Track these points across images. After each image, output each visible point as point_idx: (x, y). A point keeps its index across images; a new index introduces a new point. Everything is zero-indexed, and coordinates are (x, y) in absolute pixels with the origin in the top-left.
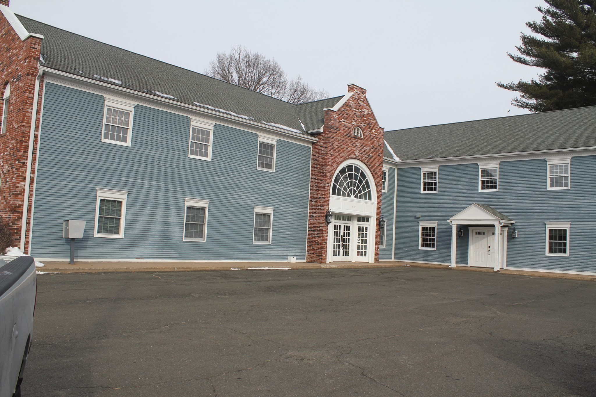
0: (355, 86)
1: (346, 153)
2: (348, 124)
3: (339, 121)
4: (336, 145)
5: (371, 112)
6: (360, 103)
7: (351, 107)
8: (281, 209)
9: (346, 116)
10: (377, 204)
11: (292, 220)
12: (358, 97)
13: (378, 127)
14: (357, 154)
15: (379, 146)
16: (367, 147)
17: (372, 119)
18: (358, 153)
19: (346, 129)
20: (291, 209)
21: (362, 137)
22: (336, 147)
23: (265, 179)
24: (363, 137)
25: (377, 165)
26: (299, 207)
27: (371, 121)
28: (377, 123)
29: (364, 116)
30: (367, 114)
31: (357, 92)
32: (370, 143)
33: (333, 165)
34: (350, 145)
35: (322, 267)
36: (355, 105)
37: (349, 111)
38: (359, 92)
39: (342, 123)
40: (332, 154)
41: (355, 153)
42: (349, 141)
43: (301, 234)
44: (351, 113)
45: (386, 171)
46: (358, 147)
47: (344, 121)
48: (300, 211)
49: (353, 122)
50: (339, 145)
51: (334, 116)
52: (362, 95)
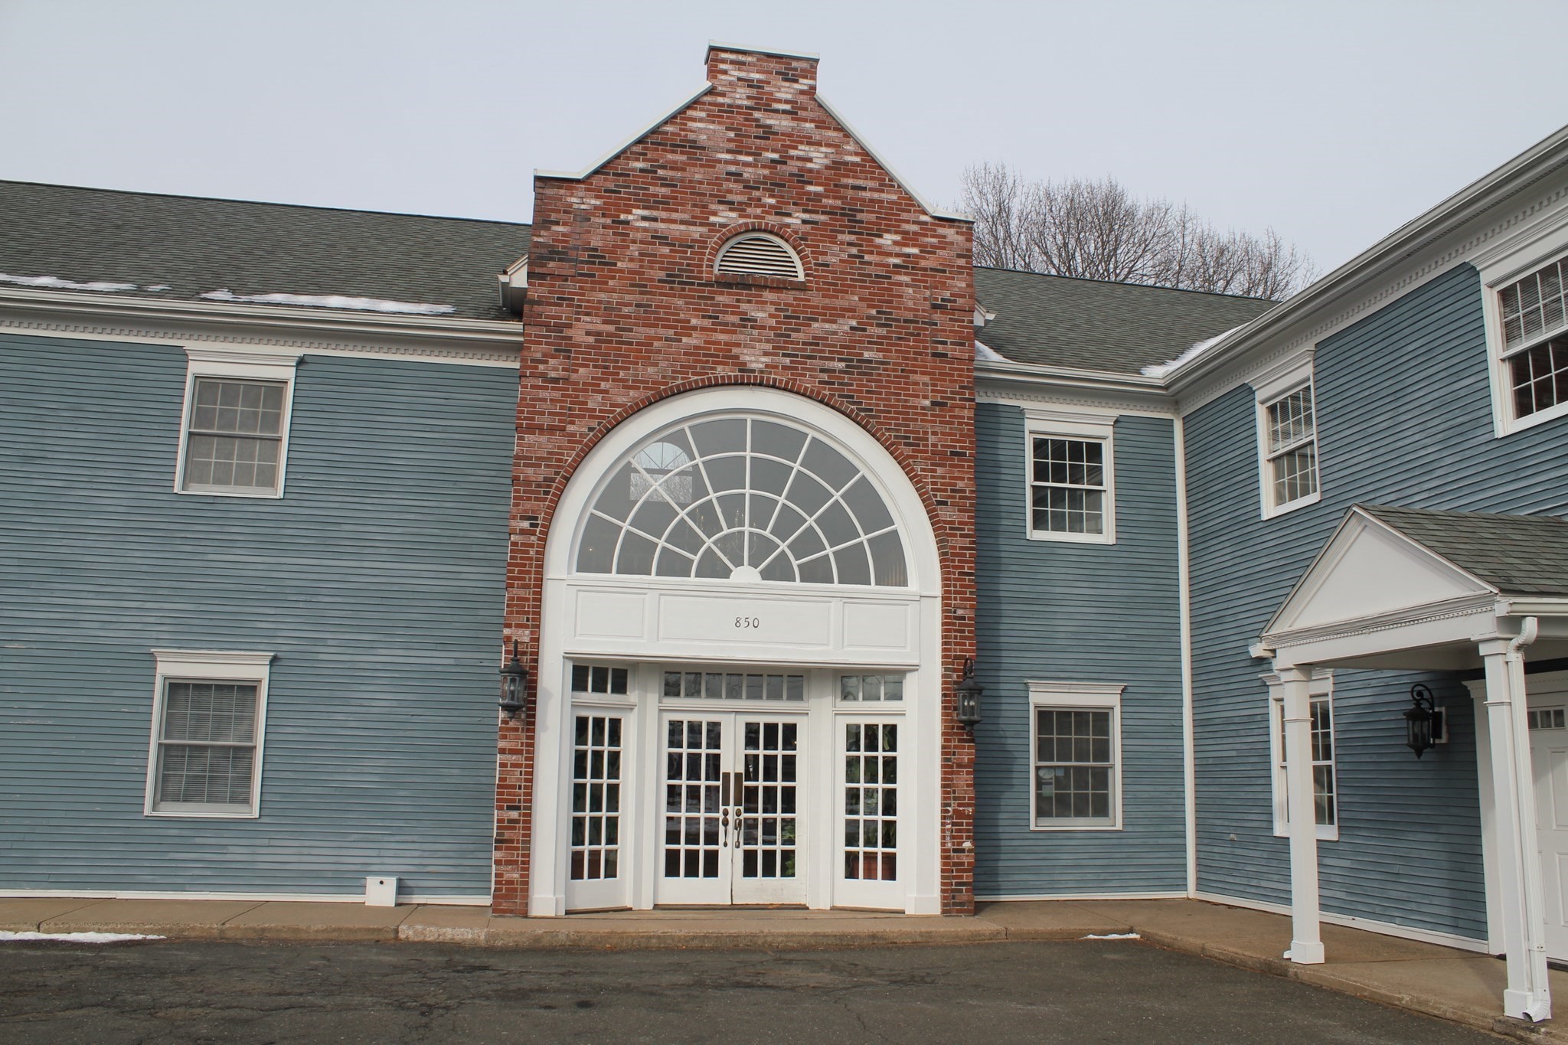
0: (724, 55)
1: (663, 364)
2: (683, 227)
3: (609, 221)
4: (588, 333)
5: (857, 154)
6: (769, 122)
7: (703, 148)
8: (321, 657)
9: (664, 191)
10: (943, 598)
11: (395, 704)
12: (749, 98)
13: (923, 218)
14: (757, 362)
15: (935, 307)
16: (835, 322)
17: (870, 184)
18: (766, 354)
19: (666, 250)
20: (384, 656)
21: (801, 277)
22: (591, 339)
23: (227, 529)
24: (807, 275)
25: (927, 403)
26: (443, 645)
27: (867, 195)
28: (909, 202)
29: (803, 177)
30: (827, 167)
31: (739, 79)
32: (856, 298)
33: (563, 429)
34: (694, 322)
35: (402, 936)
36: (732, 134)
37: (683, 170)
38: (756, 76)
39: (637, 229)
40: (553, 374)
41: (737, 357)
42: (686, 303)
43: (455, 772)
44: (698, 177)
45: (1104, 438)
46: (763, 327)
47: (644, 218)
48: (452, 662)
49: (715, 214)
50: (611, 328)
51: (571, 205)
52: (787, 84)
